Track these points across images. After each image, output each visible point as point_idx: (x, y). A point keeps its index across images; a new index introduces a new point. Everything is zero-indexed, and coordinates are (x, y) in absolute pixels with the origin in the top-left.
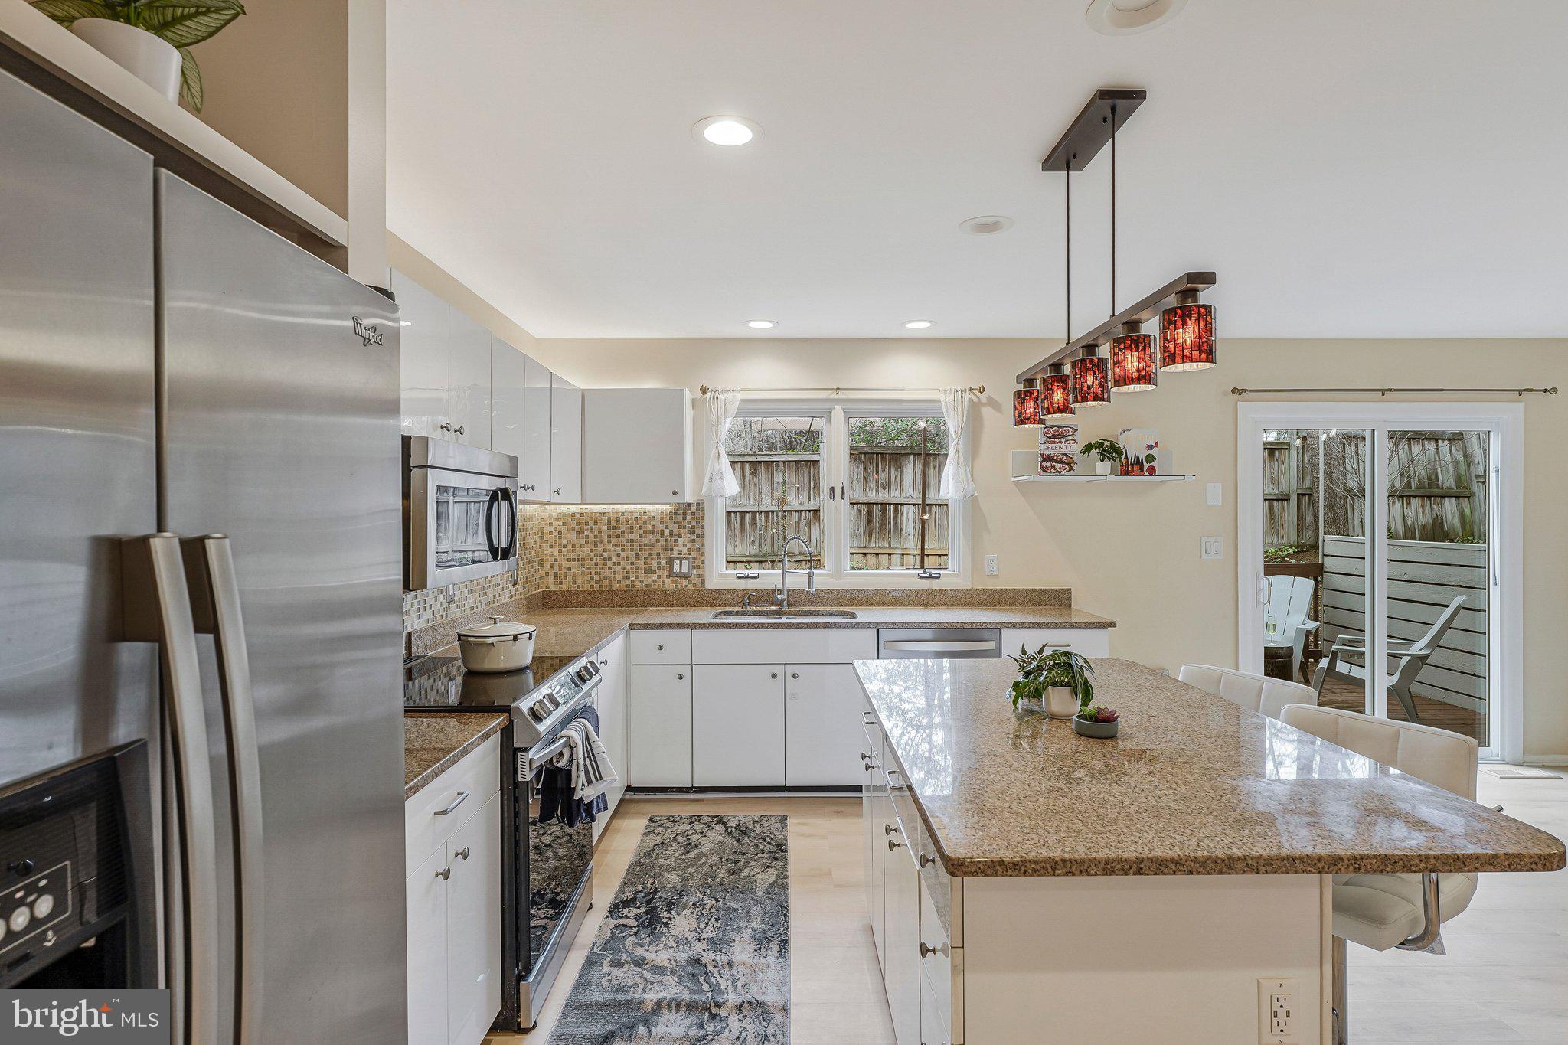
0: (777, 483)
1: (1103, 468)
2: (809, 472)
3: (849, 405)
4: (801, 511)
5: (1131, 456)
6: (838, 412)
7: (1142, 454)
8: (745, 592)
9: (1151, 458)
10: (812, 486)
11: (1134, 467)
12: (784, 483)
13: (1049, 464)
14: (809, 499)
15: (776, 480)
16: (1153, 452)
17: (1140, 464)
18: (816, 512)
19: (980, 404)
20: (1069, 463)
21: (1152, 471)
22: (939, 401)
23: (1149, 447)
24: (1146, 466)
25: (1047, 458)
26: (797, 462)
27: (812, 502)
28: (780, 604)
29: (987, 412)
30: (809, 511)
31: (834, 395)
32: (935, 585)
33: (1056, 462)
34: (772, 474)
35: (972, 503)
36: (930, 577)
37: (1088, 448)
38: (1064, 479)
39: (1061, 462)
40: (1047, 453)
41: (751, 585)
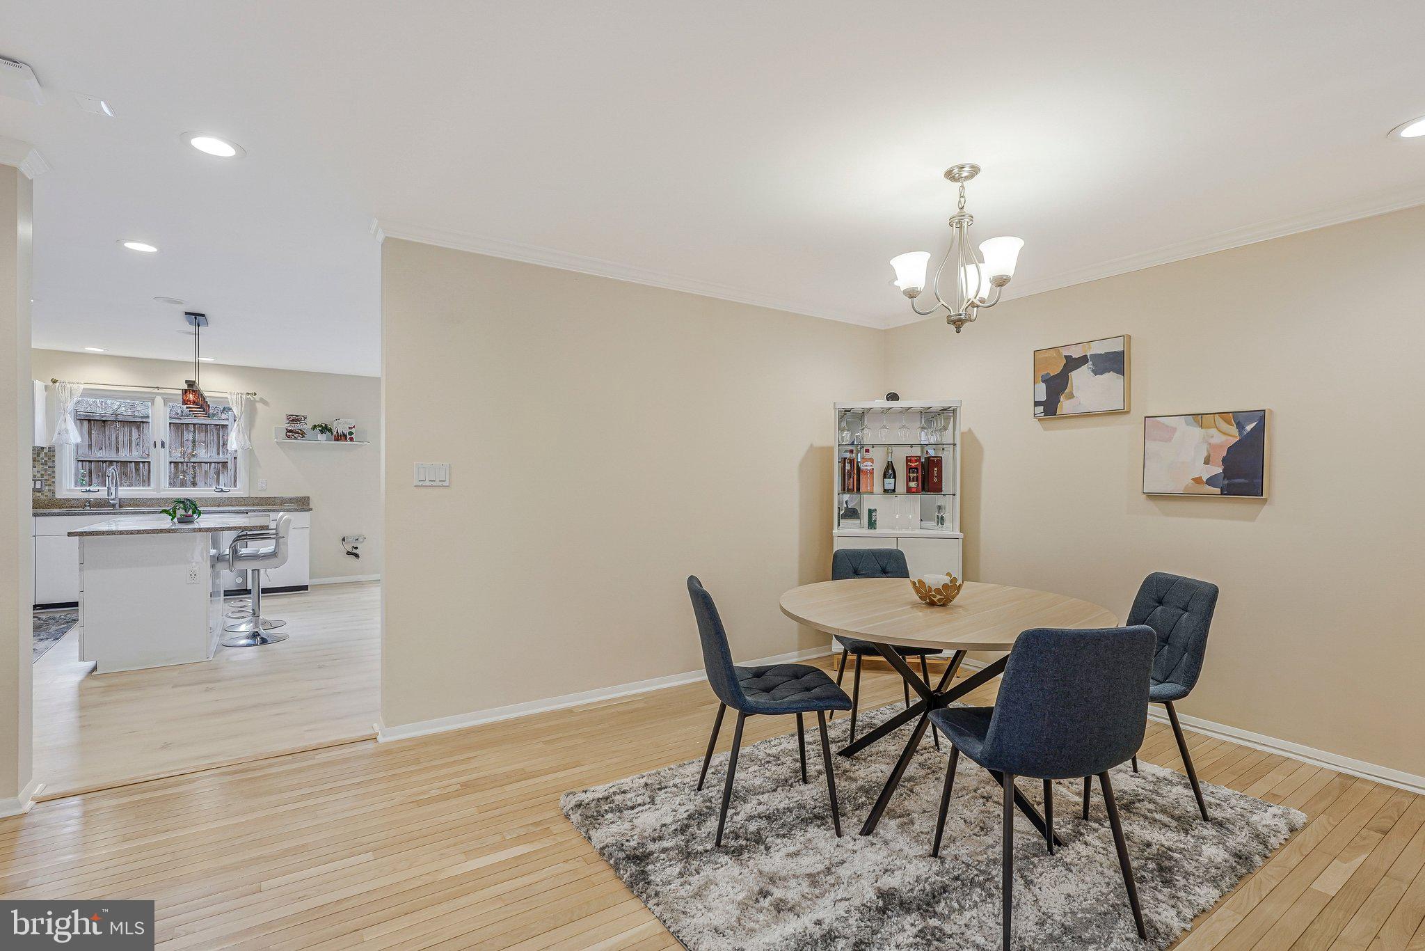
0: (187, 440)
1: (322, 437)
2: (218, 435)
3: (166, 396)
4: (210, 463)
5: (340, 432)
6: (159, 400)
7: (346, 431)
8: (88, 500)
9: (351, 433)
10: (221, 444)
11: (341, 437)
12: (194, 441)
13: (290, 434)
14: (218, 454)
15: (185, 437)
16: (353, 430)
17: (345, 436)
18: (224, 464)
19: (255, 401)
20: (303, 434)
21: (352, 439)
22: (227, 398)
23: (350, 428)
24: (348, 437)
25: (290, 431)
26: (206, 425)
27: (221, 456)
28: (114, 505)
29: (259, 406)
30: (218, 463)
31: (156, 390)
32: (225, 495)
33: (294, 433)
34: (182, 433)
35: (250, 452)
36: (222, 491)
37: (315, 427)
38: (300, 441)
39: (298, 433)
40: (289, 428)
41: (92, 496)
